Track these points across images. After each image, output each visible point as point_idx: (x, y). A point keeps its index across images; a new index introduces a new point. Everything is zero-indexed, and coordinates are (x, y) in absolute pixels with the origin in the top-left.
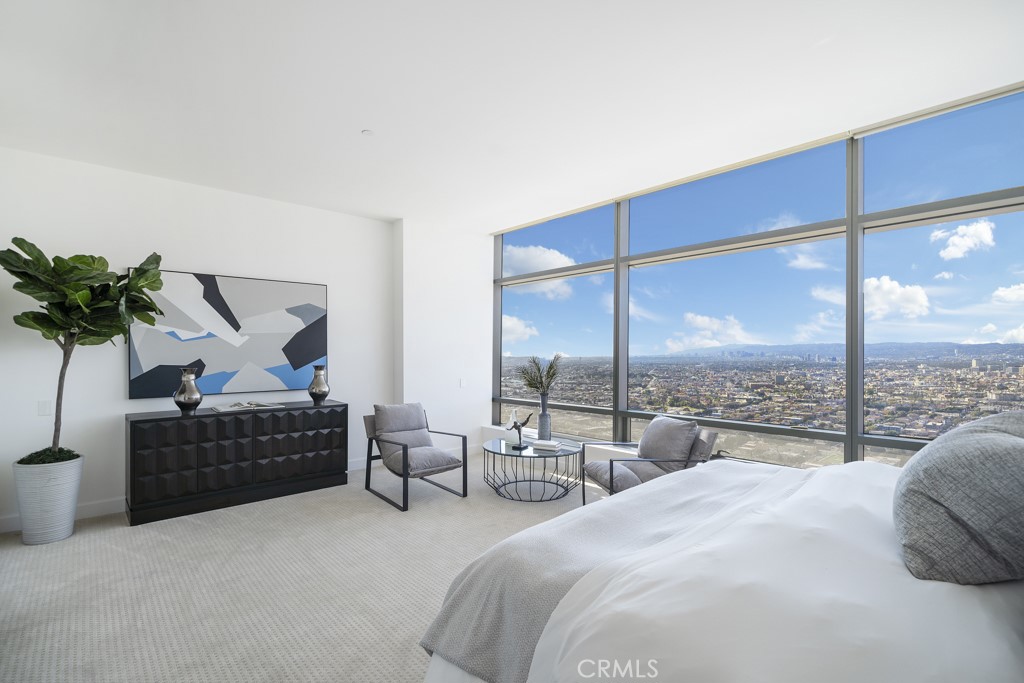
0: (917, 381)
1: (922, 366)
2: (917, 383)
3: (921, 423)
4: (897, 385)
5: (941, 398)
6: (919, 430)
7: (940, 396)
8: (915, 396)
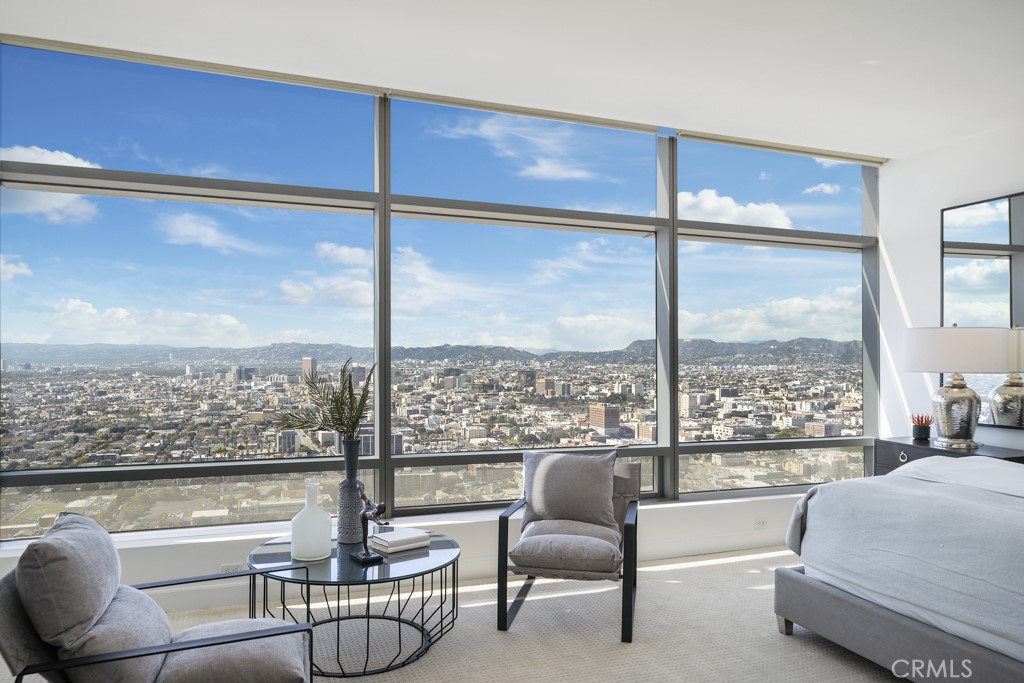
0: (133, 393)
1: (137, 374)
2: (132, 396)
3: (138, 445)
4: (110, 399)
5: (157, 412)
6: (137, 455)
7: (157, 409)
8: (132, 412)
